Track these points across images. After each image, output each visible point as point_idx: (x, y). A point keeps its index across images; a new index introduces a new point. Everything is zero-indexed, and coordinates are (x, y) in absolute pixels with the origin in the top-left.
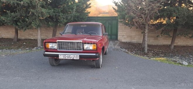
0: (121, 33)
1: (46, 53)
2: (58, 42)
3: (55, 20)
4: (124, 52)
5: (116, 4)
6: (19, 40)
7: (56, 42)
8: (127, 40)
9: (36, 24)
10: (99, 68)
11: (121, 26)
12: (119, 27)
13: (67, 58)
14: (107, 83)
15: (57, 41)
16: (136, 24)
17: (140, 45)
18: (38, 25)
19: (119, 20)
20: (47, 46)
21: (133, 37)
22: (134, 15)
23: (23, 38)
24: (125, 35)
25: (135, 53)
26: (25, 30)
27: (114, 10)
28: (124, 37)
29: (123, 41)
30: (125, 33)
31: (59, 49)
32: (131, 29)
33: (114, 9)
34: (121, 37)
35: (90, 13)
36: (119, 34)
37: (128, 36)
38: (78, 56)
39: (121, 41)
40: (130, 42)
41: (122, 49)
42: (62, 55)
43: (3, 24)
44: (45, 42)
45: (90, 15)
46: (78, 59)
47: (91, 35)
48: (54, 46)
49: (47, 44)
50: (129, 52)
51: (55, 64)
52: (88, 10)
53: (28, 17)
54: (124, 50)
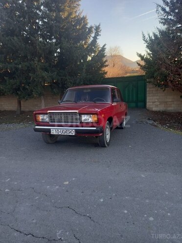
0: (151, 98)
1: (36, 127)
2: (49, 113)
3: (60, 86)
4: (152, 125)
5: (142, 58)
6: (22, 112)
7: (47, 114)
8: (161, 108)
9: (37, 92)
10: (104, 146)
11: (150, 88)
12: (148, 89)
13: (60, 133)
14: (108, 167)
15: (49, 111)
16: (170, 84)
17: (179, 115)
18: (39, 93)
19: (148, 80)
20: (38, 118)
21: (170, 103)
22: (168, 72)
23: (27, 110)
24: (157, 100)
25: (169, 127)
26: (27, 99)
27: (139, 67)
28: (155, 103)
29: (155, 109)
30: (158, 97)
31: (52, 122)
32: (165, 92)
33: (139, 65)
34: (151, 104)
35: (108, 73)
36: (147, 101)
37: (161, 103)
38: (74, 130)
39: (151, 109)
40: (164, 111)
41: (148, 122)
42: (54, 130)
43: (4, 95)
44: (36, 114)
45: (107, 76)
46: (74, 134)
47: (95, 103)
48: (46, 118)
49: (37, 115)
50: (160, 126)
51: (50, 141)
52: (106, 69)
53: (28, 84)
54: (151, 122)
